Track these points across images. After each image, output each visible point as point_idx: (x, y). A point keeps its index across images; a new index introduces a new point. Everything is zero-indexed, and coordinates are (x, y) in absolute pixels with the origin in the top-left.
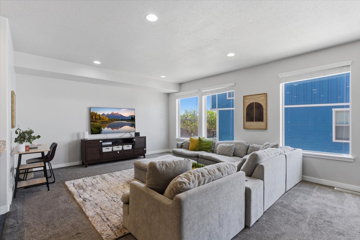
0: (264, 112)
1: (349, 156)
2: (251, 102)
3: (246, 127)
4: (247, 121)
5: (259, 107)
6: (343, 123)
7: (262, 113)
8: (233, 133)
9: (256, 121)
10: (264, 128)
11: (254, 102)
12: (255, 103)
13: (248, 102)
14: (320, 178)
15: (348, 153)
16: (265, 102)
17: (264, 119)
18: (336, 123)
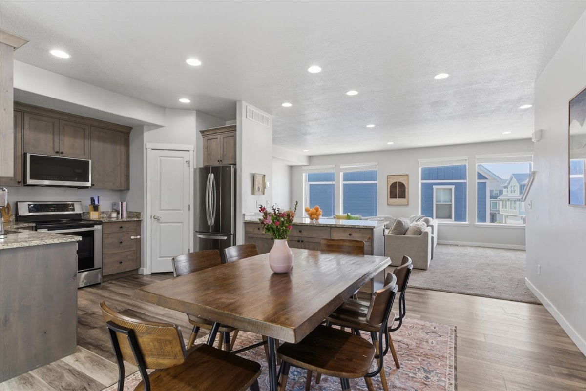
0: (406, 190)
1: (467, 223)
2: (395, 181)
3: (389, 203)
4: (391, 198)
5: (402, 186)
6: (440, 202)
7: (405, 191)
8: (376, 209)
9: (399, 198)
10: (407, 204)
11: (397, 181)
12: (399, 182)
13: (392, 182)
14: (447, 240)
15: (466, 221)
16: (407, 182)
17: (406, 196)
18: (437, 202)
